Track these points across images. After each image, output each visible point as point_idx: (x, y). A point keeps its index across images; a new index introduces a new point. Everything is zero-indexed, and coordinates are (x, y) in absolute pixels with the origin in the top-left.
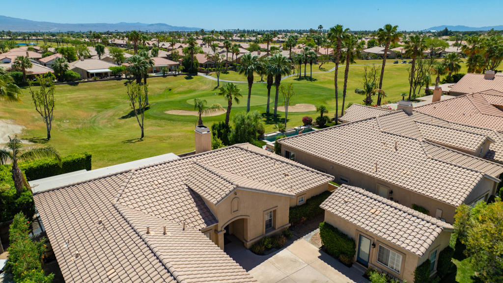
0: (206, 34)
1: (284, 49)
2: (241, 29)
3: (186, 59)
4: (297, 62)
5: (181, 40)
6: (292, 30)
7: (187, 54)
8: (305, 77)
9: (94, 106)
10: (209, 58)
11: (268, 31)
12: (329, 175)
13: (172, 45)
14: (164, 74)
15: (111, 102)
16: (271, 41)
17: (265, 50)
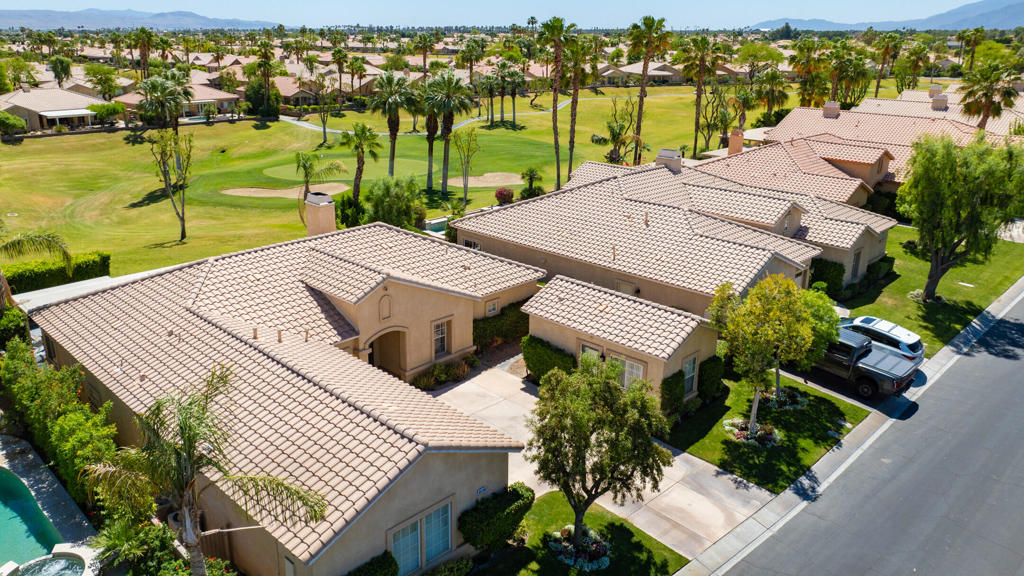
0: (286, 36)
1: (457, 66)
2: (365, 24)
3: (253, 88)
4: (486, 91)
5: (236, 48)
6: (473, 28)
7: (253, 78)
8: (503, 123)
9: (64, 186)
10: (303, 84)
11: (422, 29)
12: (537, 268)
13: (217, 59)
14: (209, 118)
15: (100, 177)
16: (432, 50)
17: (419, 70)
